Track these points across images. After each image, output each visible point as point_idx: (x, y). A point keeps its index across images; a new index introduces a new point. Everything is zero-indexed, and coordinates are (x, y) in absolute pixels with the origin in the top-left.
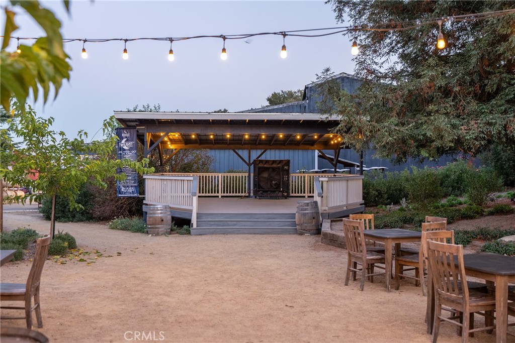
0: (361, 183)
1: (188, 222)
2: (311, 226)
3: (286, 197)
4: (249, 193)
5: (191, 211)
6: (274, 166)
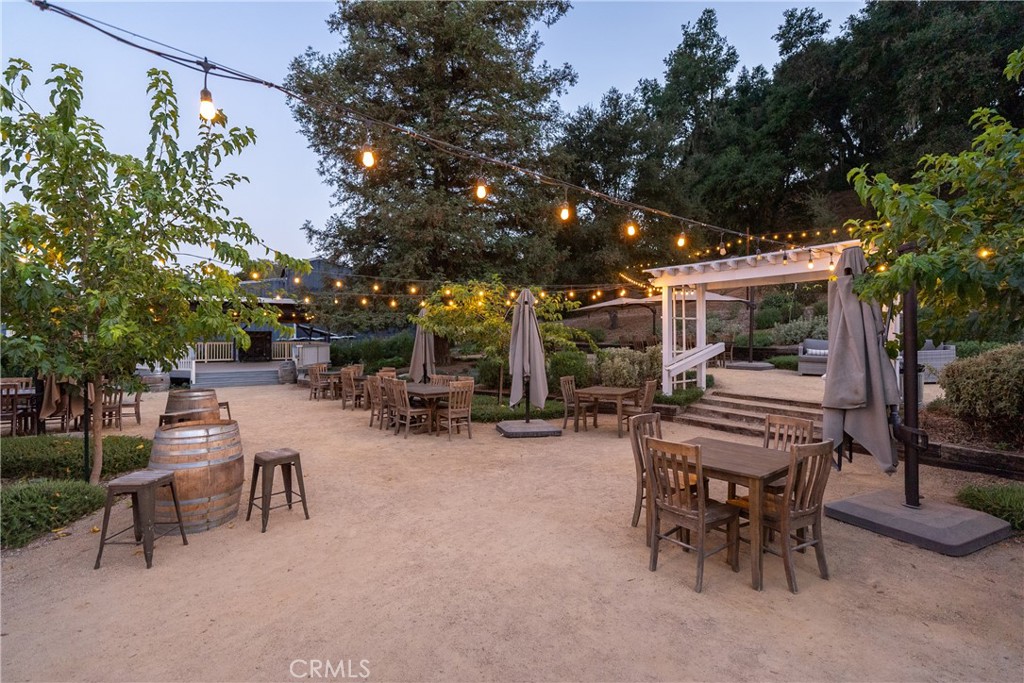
0: (328, 349)
2: (291, 377)
3: (268, 361)
4: (234, 357)
5: (189, 372)
6: (258, 336)
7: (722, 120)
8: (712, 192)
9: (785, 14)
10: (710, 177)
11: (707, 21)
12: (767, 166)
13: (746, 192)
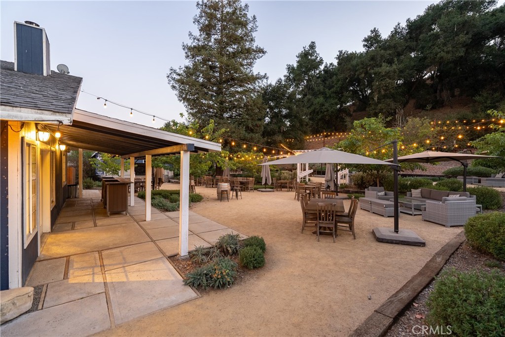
7: (317, 84)
8: (314, 111)
9: (339, 51)
10: (313, 106)
11: (312, 46)
12: (333, 104)
13: (325, 113)
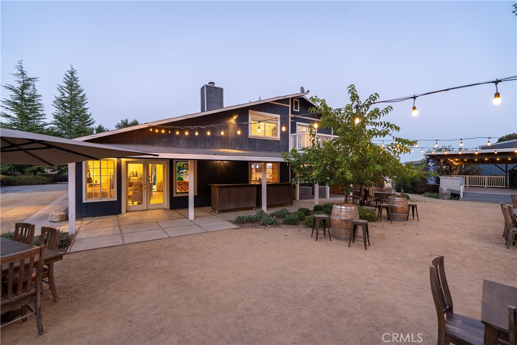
1: (459, 195)
5: (460, 191)
